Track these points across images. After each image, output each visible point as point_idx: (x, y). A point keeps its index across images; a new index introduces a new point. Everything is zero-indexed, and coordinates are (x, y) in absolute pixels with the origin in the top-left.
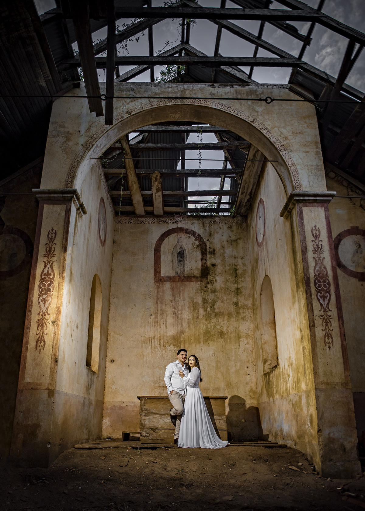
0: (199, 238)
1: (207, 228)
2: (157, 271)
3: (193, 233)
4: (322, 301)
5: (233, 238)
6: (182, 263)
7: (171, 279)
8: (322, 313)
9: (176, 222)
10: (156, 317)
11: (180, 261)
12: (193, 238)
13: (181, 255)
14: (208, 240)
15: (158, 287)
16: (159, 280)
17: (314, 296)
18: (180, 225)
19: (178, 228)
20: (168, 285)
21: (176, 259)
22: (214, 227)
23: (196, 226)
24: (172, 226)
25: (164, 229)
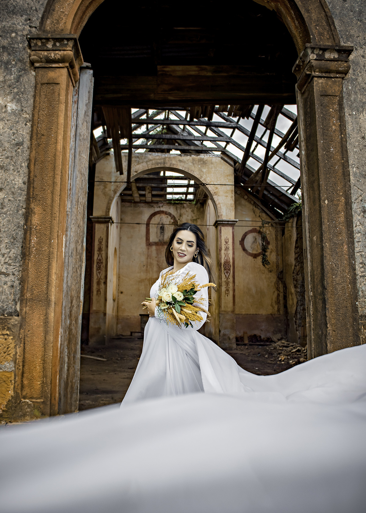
0: (173, 217)
1: (179, 211)
2: (148, 238)
3: (170, 214)
4: (226, 274)
5: (195, 218)
6: (163, 234)
7: (156, 244)
8: (226, 280)
9: (160, 207)
10: (147, 267)
11: (162, 233)
12: (170, 218)
13: (162, 229)
14: (179, 219)
15: (148, 249)
16: (149, 244)
17: (223, 272)
18: (162, 209)
19: (160, 211)
20: (154, 248)
21: (159, 231)
22: (183, 211)
23: (172, 210)
24: (157, 209)
25: (152, 211)
